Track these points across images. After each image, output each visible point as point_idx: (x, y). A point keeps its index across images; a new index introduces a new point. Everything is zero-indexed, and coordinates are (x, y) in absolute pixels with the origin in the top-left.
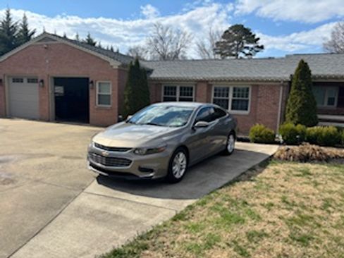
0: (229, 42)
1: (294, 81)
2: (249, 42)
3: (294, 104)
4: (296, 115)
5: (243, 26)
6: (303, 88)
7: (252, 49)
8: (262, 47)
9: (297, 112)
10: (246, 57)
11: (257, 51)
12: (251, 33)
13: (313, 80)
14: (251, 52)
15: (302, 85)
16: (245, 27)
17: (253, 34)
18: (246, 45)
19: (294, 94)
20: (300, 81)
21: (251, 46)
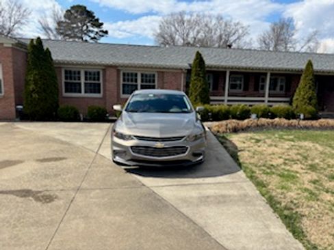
0: (73, 23)
1: (194, 69)
2: (93, 25)
3: (195, 89)
4: (198, 97)
5: (85, 8)
6: (201, 75)
7: (97, 33)
8: (106, 32)
9: (199, 95)
10: (91, 41)
11: (103, 36)
12: (94, 17)
13: (207, 69)
14: (96, 36)
15: (200, 72)
16: (88, 9)
17: (96, 18)
18: (91, 29)
19: (195, 80)
20: (199, 69)
21: (96, 30)
